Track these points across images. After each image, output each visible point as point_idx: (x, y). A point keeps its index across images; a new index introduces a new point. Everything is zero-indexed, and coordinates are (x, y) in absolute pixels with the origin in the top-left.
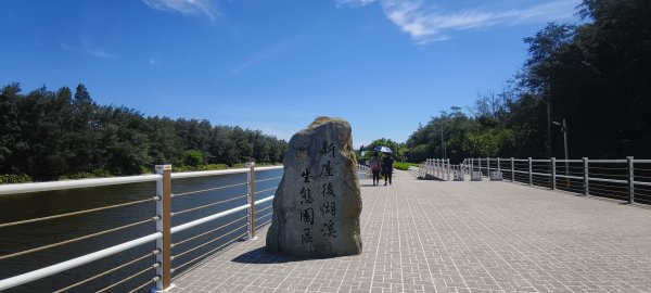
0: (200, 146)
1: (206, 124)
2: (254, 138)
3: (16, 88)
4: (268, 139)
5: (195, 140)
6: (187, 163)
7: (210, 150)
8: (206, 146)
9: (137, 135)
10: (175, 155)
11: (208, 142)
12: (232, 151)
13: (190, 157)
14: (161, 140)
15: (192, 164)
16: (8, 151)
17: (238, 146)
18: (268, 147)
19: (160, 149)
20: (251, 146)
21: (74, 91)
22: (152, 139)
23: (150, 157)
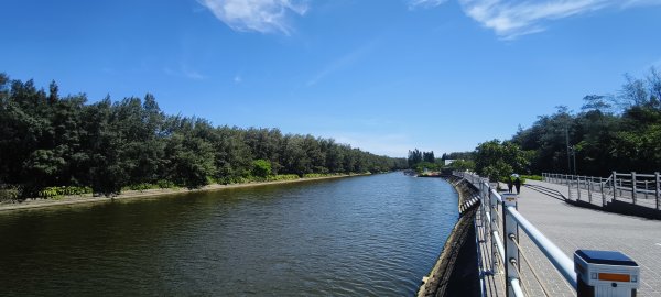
0: (269, 155)
1: (276, 133)
2: (327, 147)
3: (83, 99)
4: (342, 147)
5: (264, 149)
6: (254, 174)
7: (280, 159)
8: (275, 156)
9: (203, 144)
10: (242, 165)
11: (277, 152)
12: (303, 161)
13: (257, 168)
14: (227, 150)
15: (259, 175)
16: (63, 161)
17: (310, 155)
18: (341, 156)
19: (227, 159)
20: (324, 155)
21: (143, 101)
22: (219, 148)
23: (215, 168)
